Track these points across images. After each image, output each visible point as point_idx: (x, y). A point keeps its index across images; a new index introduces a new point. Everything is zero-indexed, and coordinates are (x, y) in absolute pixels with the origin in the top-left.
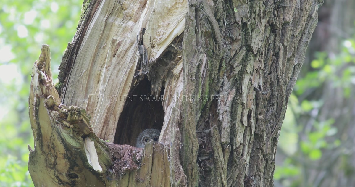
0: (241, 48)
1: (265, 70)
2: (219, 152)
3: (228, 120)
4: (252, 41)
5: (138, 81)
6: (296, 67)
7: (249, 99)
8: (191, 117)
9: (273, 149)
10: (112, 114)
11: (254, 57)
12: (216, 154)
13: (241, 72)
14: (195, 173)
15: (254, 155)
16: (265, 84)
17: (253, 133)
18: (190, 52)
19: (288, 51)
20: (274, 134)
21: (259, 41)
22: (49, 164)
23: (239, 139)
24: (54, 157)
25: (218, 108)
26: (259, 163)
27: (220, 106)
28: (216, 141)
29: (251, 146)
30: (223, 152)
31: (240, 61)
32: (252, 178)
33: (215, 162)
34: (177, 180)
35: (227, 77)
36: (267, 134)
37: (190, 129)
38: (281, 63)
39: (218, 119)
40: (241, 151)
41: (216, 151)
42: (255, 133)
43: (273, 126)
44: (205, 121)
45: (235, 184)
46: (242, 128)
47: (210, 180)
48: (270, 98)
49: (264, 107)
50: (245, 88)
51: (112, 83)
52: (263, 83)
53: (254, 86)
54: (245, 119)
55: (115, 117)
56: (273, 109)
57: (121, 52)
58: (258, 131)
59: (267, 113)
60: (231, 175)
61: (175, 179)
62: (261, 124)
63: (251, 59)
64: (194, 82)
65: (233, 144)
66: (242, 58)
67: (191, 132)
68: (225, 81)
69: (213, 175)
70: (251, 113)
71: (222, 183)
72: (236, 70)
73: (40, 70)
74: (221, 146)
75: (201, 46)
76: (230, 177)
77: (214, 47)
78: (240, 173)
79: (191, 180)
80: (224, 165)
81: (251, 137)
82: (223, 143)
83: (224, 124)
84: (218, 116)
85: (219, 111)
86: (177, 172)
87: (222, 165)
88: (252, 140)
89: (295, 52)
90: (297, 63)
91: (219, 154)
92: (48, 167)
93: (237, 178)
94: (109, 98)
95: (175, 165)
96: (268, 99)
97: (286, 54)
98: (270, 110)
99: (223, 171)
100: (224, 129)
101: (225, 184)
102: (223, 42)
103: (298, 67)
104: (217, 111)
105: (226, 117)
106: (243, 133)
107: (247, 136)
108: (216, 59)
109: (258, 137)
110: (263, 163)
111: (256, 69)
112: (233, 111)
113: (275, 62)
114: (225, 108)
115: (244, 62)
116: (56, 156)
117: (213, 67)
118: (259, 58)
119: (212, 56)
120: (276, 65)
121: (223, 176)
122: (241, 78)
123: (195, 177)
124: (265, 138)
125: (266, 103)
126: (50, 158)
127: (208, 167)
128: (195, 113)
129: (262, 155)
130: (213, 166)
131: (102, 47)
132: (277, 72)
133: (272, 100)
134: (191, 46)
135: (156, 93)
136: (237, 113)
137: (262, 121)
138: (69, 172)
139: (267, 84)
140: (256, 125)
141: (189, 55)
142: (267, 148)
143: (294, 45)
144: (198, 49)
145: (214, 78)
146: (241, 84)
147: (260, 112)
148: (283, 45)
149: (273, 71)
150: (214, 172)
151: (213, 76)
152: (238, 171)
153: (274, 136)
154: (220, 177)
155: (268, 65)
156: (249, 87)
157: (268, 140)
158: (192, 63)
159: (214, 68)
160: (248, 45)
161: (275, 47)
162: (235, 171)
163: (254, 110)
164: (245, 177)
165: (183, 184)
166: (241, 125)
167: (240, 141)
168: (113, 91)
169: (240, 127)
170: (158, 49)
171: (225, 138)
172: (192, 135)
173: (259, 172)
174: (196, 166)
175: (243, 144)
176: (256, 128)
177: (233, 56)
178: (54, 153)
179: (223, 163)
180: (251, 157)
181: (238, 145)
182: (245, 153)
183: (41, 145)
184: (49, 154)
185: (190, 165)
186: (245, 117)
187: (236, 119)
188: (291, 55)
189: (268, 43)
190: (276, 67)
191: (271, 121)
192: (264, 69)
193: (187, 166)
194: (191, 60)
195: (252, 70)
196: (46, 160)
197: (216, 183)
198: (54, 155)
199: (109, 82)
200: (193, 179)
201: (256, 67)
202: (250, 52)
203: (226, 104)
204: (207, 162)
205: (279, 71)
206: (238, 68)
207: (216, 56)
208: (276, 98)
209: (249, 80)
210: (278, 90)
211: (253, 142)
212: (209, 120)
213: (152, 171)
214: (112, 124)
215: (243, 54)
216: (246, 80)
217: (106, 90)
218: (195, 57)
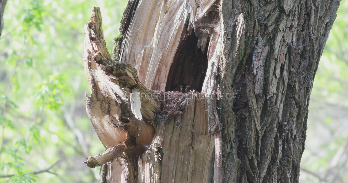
0: (274, 9)
1: (298, 28)
2: (253, 102)
3: (261, 74)
4: (285, 3)
5: (187, 36)
6: (328, 24)
7: (282, 54)
8: (227, 71)
9: (305, 97)
10: (164, 64)
11: (286, 17)
12: (250, 103)
13: (274, 31)
14: (230, 120)
15: (287, 104)
16: (298, 40)
17: (286, 84)
18: (226, 14)
19: (319, 10)
20: (306, 84)
21: (291, 3)
22: (104, 110)
23: (272, 89)
24: (107, 103)
25: (253, 63)
26: (292, 110)
27: (254, 61)
28: (250, 91)
29: (284, 95)
30: (257, 102)
31: (273, 21)
32: (286, 123)
33: (250, 110)
34: (213, 126)
35: (261, 35)
36: (299, 84)
37: (226, 82)
38: (313, 21)
39: (252, 72)
40: (274, 100)
41: (250, 101)
42: (288, 83)
43: (305, 76)
44: (242, 74)
45: (268, 130)
46: (275, 80)
47: (246, 126)
48: (302, 53)
49: (297, 60)
50: (278, 45)
51: (163, 37)
52: (296, 39)
53: (286, 43)
54: (278, 72)
55: (166, 67)
56: (305, 62)
57: (172, 10)
58: (291, 82)
59: (300, 66)
60: (265, 122)
61: (212, 126)
62: (293, 76)
63: (283, 19)
64: (230, 40)
65: (266, 94)
66: (275, 18)
67: (226, 84)
68: (260, 39)
69: (248, 122)
70: (284, 67)
71: (256, 129)
72: (270, 29)
73: (91, 29)
74: (254, 96)
75: (237, 9)
76: (264, 123)
77: (249, 9)
78: (273, 119)
79: (227, 126)
80: (258, 113)
81: (284, 88)
82: (257, 94)
83: (257, 77)
84: (252, 70)
85: (253, 65)
86: (213, 120)
87: (255, 112)
88: (285, 90)
89: (326, 11)
90: (328, 21)
91: (253, 104)
92: (104, 112)
93: (270, 124)
94: (162, 50)
95: (211, 113)
96: (300, 54)
97: (318, 13)
98: (303, 63)
99: (257, 118)
100: (258, 82)
101: (258, 130)
102: (258, 5)
103: (330, 24)
104: (252, 66)
105: (260, 72)
106: (277, 84)
107: (280, 87)
108: (251, 20)
109: (291, 87)
110: (296, 110)
111: (288, 28)
112: (267, 65)
113: (307, 20)
114: (259, 63)
115: (278, 22)
116: (110, 103)
117: (248, 26)
118: (291, 17)
119: (247, 17)
120: (309, 23)
121: (256, 123)
122: (275, 36)
123: (231, 124)
124: (297, 88)
125: (299, 57)
126: (105, 104)
127: (244, 115)
128: (231, 67)
129: (295, 102)
130: (248, 114)
131: (157, 5)
132: (309, 30)
133: (304, 54)
134: (227, 8)
135: (202, 47)
136: (270, 67)
137: (294, 74)
138: (122, 117)
139: (299, 40)
140: (289, 76)
141: (226, 16)
142: (299, 97)
143: (326, 5)
144: (233, 11)
145: (250, 36)
146: (274, 41)
147: (293, 65)
148: (315, 5)
149: (305, 28)
150: (249, 119)
151: (248, 35)
152: (271, 118)
153: (306, 86)
154: (254, 124)
155: (301, 23)
156: (281, 44)
157: (300, 90)
158: (228, 23)
159: (249, 28)
160: (281, 7)
161: (306, 7)
162: (269, 118)
163: (287, 64)
164: (279, 123)
165: (218, 130)
166: (274, 77)
167: (274, 91)
168: (165, 44)
169: (273, 79)
170: (203, 9)
171: (258, 90)
172: (228, 87)
173: (292, 118)
174: (232, 114)
175: (277, 93)
176: (289, 79)
177: (267, 16)
178: (108, 100)
179: (257, 111)
180: (284, 105)
181: (271, 95)
182: (279, 102)
183: (96, 93)
184: (103, 101)
185: (226, 113)
186: (278, 70)
187: (269, 72)
188: (323, 14)
189: (301, 3)
190: (308, 25)
191: (304, 72)
192: (298, 26)
193: (223, 114)
194: (227, 21)
195: (285, 28)
196: (101, 106)
197: (250, 129)
198: (108, 102)
199: (162, 36)
200: (229, 125)
201: (289, 26)
202: (283, 13)
203: (260, 60)
204: (243, 110)
205: (311, 28)
206: (271, 27)
207: (251, 17)
208: (308, 52)
209: (281, 37)
210: (310, 45)
211: (287, 91)
212: (245, 73)
213: (194, 117)
214: (164, 74)
215: (276, 15)
216: (279, 37)
217: (159, 43)
218: (231, 18)
